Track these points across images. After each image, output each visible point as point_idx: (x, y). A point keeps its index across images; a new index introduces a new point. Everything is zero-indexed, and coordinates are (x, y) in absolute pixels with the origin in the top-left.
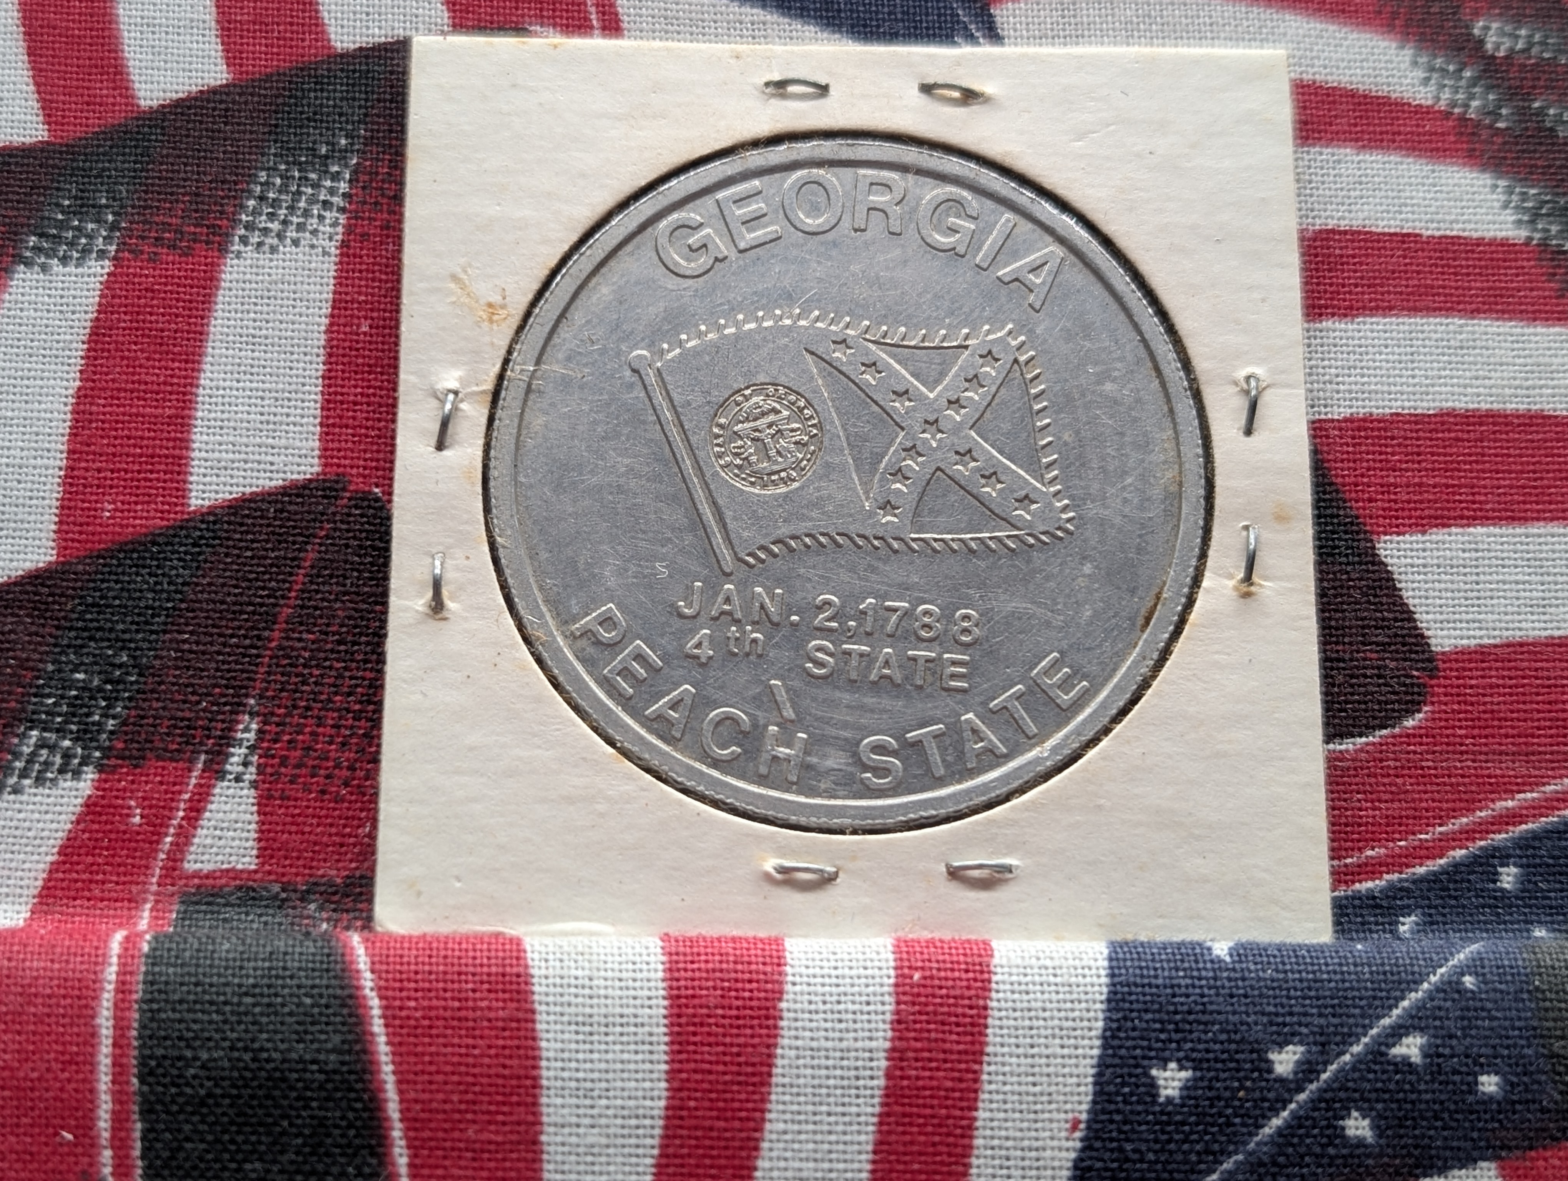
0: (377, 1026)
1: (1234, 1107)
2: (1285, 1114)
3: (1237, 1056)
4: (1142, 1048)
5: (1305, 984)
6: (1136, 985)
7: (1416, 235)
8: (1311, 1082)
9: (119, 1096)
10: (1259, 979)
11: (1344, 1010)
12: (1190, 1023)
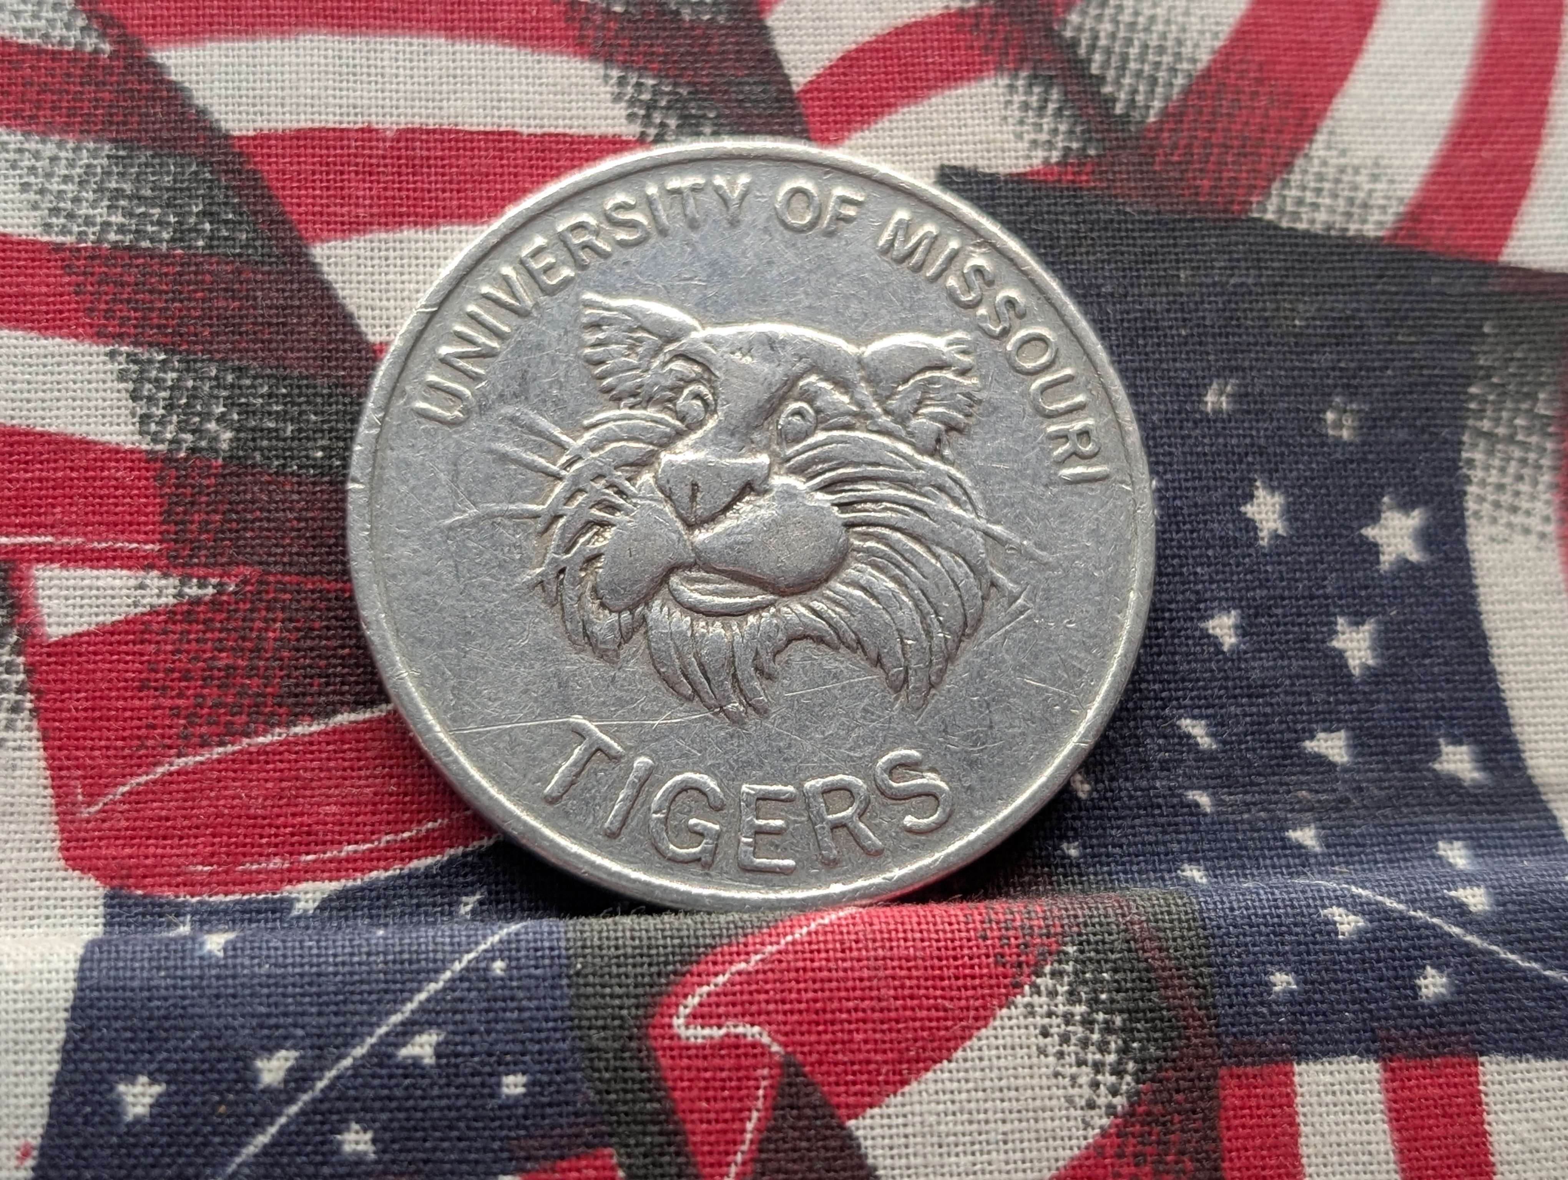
1: (212, 1125)
2: (273, 1130)
3: (220, 1066)
4: (109, 1061)
5: (307, 979)
6: (108, 989)
7: (515, 134)
8: (305, 1091)
10: (253, 976)
11: (351, 1007)
12: (166, 1030)
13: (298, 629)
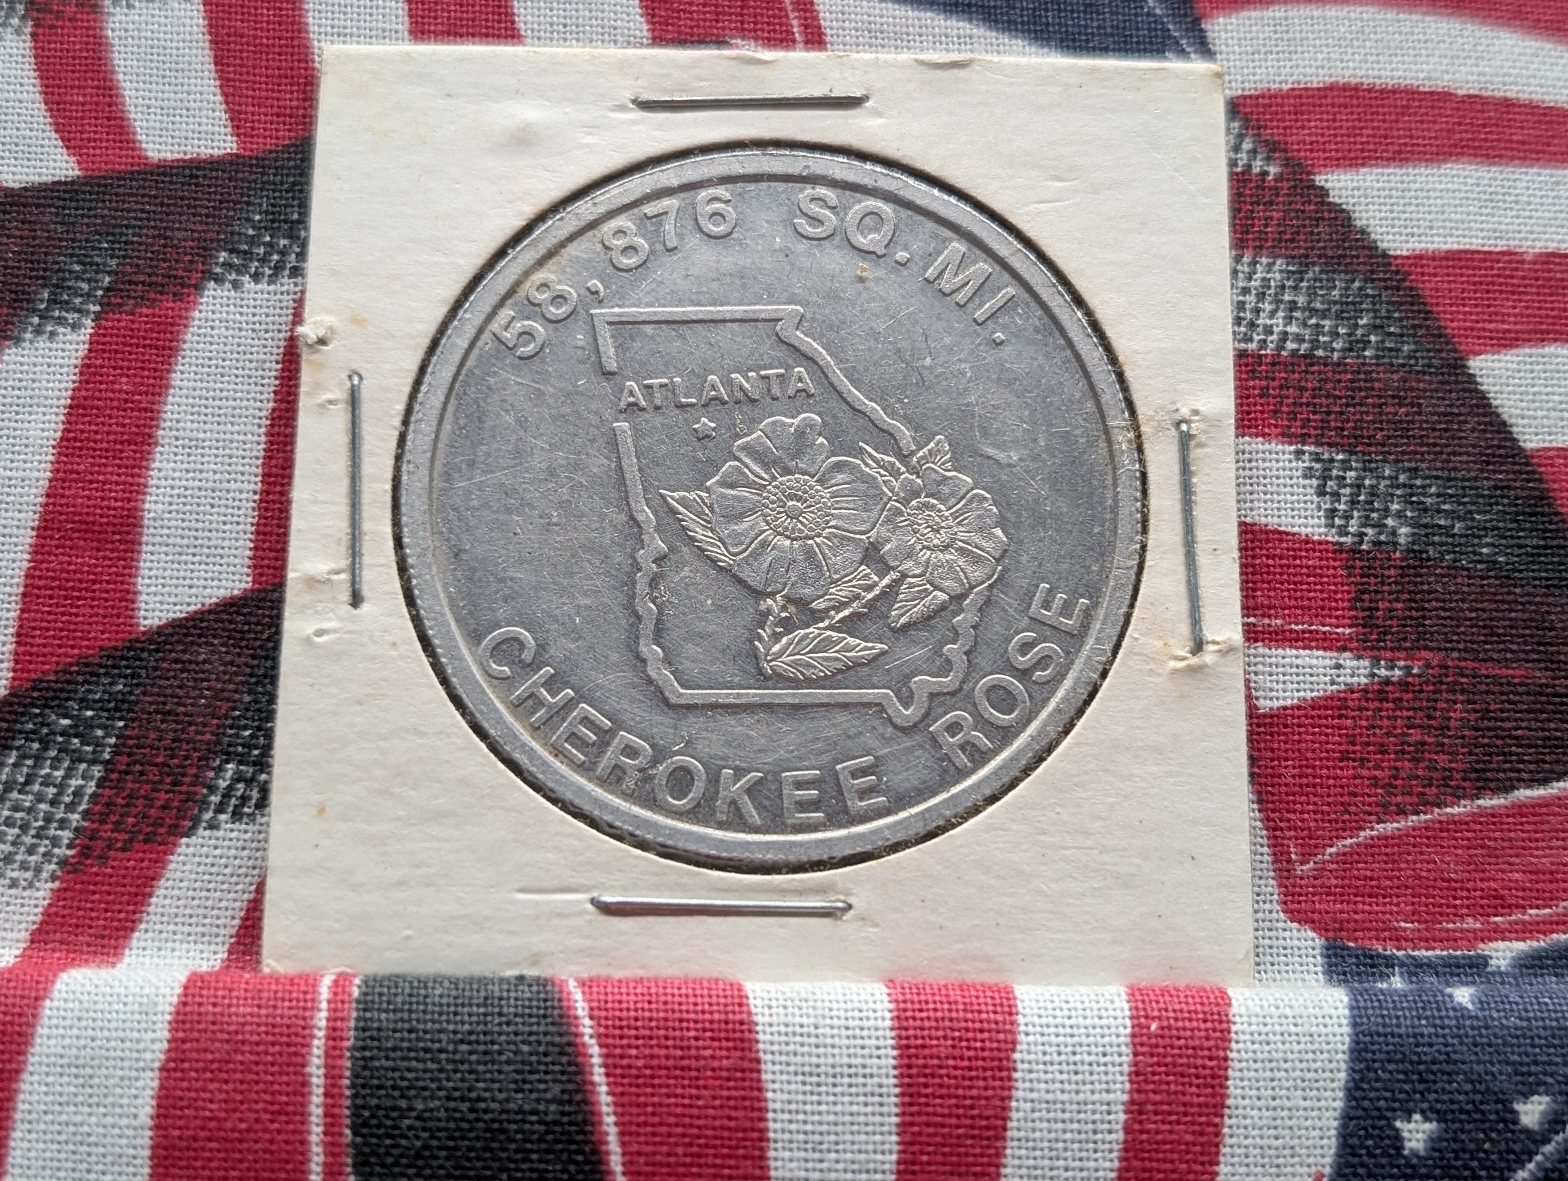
0: (598, 1075)
1: (1479, 1160)
2: (1531, 1166)
3: (1483, 1107)
4: (1386, 1099)
5: (1549, 1032)
6: (1379, 1035)
8: (1557, 1133)
9: (332, 1148)
10: (1503, 1027)
12: (1434, 1074)
13: (1476, 711)
